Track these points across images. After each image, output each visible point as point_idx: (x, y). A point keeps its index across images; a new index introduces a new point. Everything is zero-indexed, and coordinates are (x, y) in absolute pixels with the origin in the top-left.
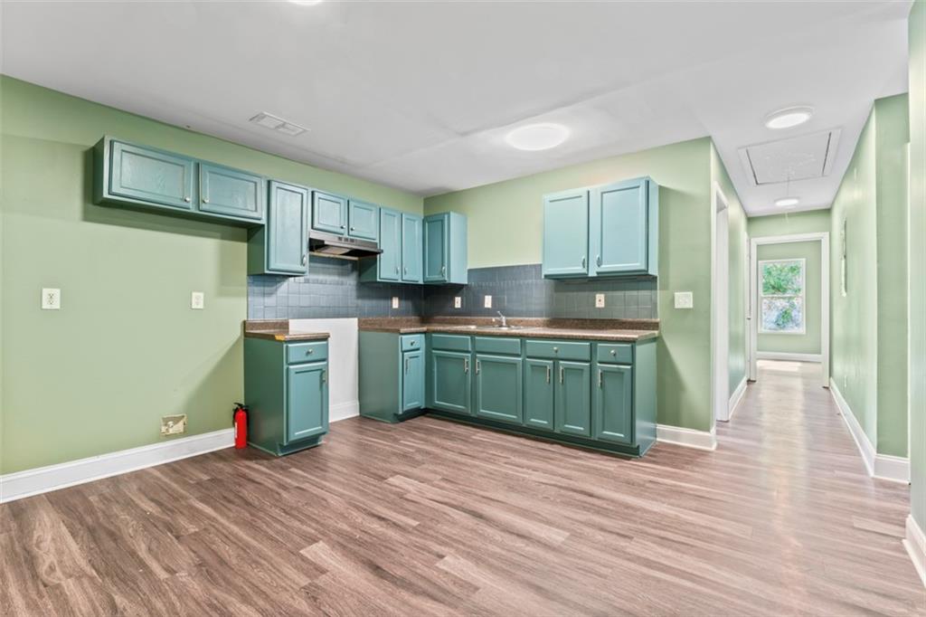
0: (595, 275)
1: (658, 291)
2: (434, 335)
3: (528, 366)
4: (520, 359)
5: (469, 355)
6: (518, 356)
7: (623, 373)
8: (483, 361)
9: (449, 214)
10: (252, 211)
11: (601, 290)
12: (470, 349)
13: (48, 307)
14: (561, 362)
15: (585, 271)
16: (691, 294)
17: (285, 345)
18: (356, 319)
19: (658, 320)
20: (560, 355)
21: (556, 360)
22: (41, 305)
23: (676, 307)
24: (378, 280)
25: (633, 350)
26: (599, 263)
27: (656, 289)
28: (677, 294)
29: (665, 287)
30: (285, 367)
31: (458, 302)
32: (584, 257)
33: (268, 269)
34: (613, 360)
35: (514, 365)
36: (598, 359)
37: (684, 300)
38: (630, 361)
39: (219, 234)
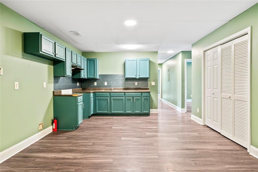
0: (138, 78)
1: (148, 82)
2: (96, 93)
3: (126, 100)
4: (124, 98)
5: (109, 98)
6: (123, 97)
7: (148, 99)
8: (113, 99)
9: (96, 59)
10: (63, 57)
11: (136, 81)
12: (109, 96)
13: (16, 89)
14: (134, 98)
15: (136, 77)
16: (154, 82)
17: (77, 97)
18: (71, 90)
19: (148, 88)
20: (134, 96)
21: (133, 97)
22: (15, 88)
23: (152, 85)
24: (81, 78)
25: (150, 94)
26: (139, 76)
27: (148, 81)
28: (152, 82)
29: (150, 81)
30: (77, 104)
31: (95, 84)
32: (136, 74)
33: (66, 75)
34: (146, 96)
35: (122, 99)
36: (143, 96)
37: (153, 84)
38: (149, 96)
39: (48, 63)
